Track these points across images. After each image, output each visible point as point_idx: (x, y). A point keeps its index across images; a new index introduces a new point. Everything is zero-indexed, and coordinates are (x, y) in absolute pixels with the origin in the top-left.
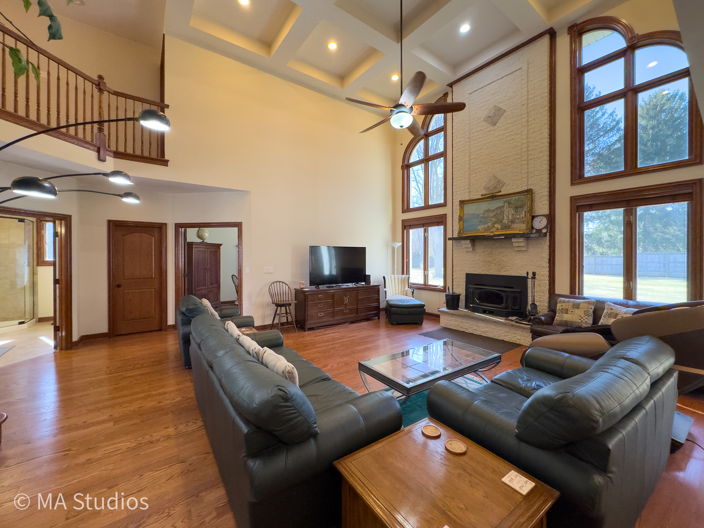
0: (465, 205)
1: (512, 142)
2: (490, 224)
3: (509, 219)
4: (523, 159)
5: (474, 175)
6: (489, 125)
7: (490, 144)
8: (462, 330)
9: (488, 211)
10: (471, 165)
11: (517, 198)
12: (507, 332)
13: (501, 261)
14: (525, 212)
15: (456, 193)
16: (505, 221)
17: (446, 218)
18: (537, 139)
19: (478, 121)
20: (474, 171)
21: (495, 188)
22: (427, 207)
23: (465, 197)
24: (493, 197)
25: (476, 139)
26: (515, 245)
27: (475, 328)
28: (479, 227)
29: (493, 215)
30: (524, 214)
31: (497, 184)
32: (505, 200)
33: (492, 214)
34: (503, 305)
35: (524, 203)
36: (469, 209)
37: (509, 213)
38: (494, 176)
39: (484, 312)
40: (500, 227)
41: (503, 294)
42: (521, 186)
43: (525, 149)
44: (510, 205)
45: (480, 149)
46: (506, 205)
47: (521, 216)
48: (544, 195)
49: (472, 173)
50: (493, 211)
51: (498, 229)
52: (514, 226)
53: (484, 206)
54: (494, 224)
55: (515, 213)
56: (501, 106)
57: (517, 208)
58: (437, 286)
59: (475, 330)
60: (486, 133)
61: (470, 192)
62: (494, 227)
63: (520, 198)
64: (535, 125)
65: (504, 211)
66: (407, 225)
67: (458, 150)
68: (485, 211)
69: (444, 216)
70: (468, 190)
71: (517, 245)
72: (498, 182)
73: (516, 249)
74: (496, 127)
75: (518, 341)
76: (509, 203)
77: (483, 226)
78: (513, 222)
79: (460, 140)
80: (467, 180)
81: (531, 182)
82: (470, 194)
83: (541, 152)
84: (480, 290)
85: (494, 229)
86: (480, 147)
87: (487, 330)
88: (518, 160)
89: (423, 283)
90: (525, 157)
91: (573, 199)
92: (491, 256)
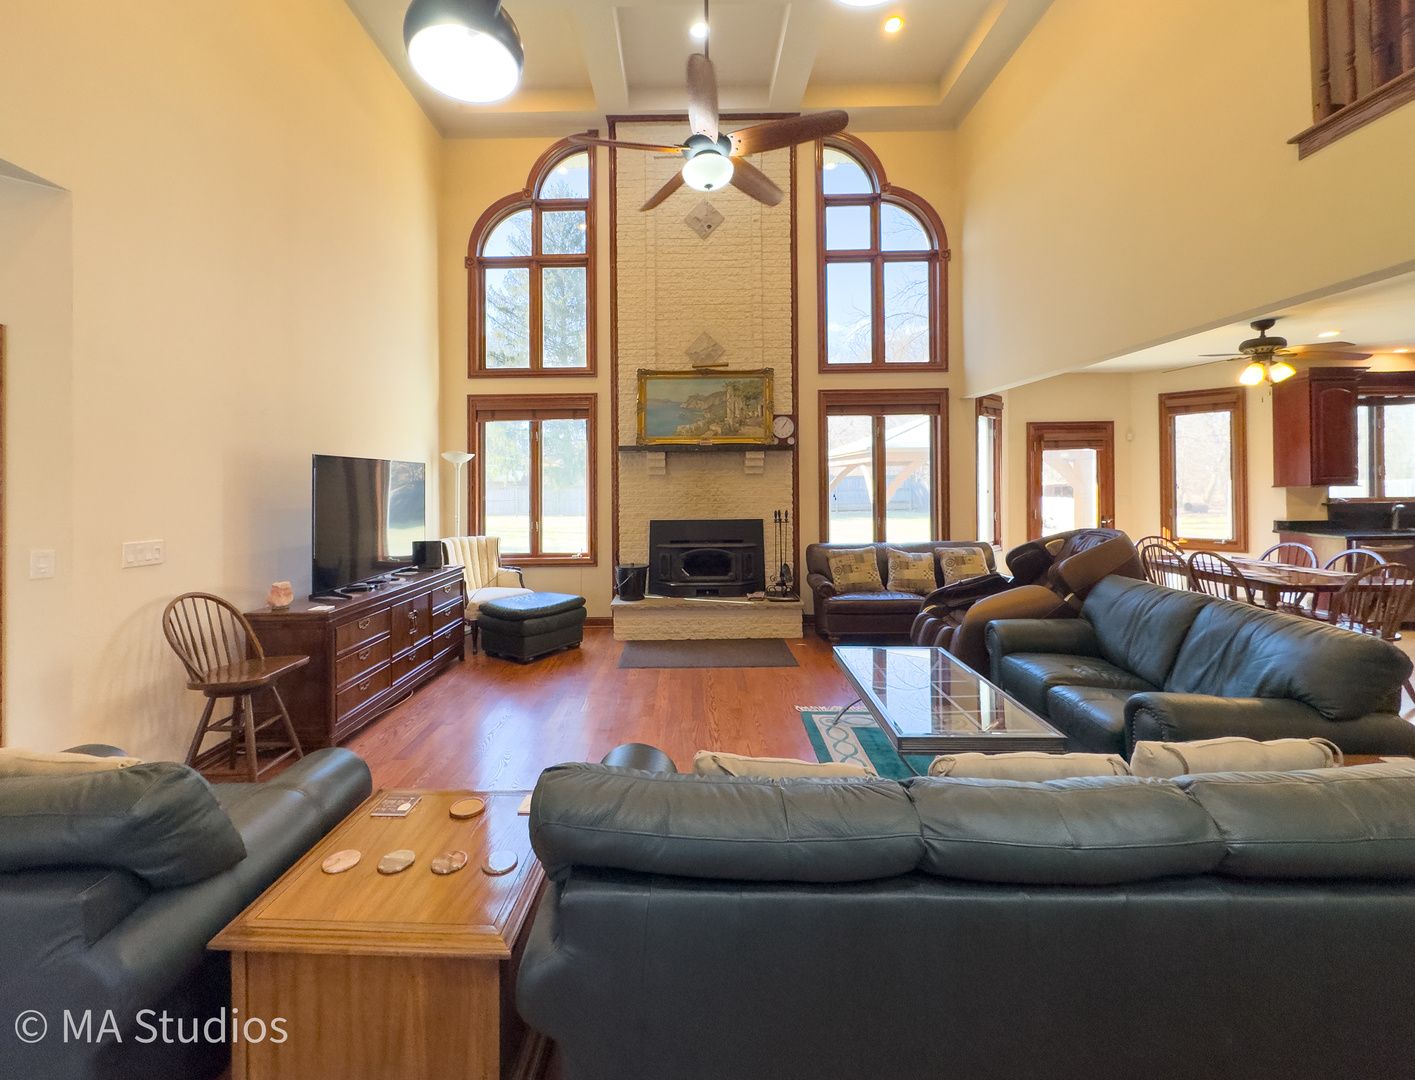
0: (648, 381)
1: (735, 279)
2: (700, 423)
3: (735, 417)
4: (755, 315)
5: (665, 323)
6: (695, 235)
7: (697, 270)
8: (667, 637)
9: (696, 398)
10: (659, 301)
11: (748, 380)
12: (756, 622)
13: (718, 493)
14: (762, 407)
15: (624, 352)
16: (729, 420)
17: (596, 402)
18: (775, 287)
19: (673, 219)
20: (666, 315)
21: (709, 356)
22: (537, 371)
23: (645, 365)
24: (703, 372)
25: (669, 253)
26: (748, 463)
27: (695, 627)
28: (679, 428)
29: (706, 407)
30: (759, 410)
31: (713, 350)
32: (727, 381)
33: (704, 406)
34: (731, 574)
35: (759, 391)
36: (657, 389)
37: (734, 406)
38: (705, 333)
39: (701, 593)
40: (719, 431)
41: (731, 554)
42: (751, 360)
43: (758, 298)
44: (737, 392)
45: (677, 275)
46: (730, 390)
47: (756, 414)
48: (787, 382)
49: (660, 318)
50: (706, 399)
51: (716, 434)
52: (744, 430)
53: (688, 388)
54: (709, 423)
55: (745, 408)
56: (715, 206)
57: (748, 398)
58: (570, 555)
59: (694, 632)
60: (689, 248)
61: (656, 355)
62: (709, 429)
63: (753, 382)
64: (773, 262)
65: (726, 402)
66: (482, 410)
67: (630, 264)
68: (691, 397)
69: (592, 398)
70: (653, 352)
71: (753, 464)
72: (714, 346)
73: (747, 471)
74: (707, 243)
75: (774, 633)
76: (735, 389)
77: (688, 426)
78: (742, 423)
79: (633, 243)
80: (650, 330)
81: (768, 357)
82: (657, 360)
83: (782, 310)
84: (687, 553)
85: (708, 434)
86: (678, 271)
87: (719, 626)
88: (747, 314)
89: (527, 550)
90: (760, 313)
91: (824, 395)
92: (699, 484)
